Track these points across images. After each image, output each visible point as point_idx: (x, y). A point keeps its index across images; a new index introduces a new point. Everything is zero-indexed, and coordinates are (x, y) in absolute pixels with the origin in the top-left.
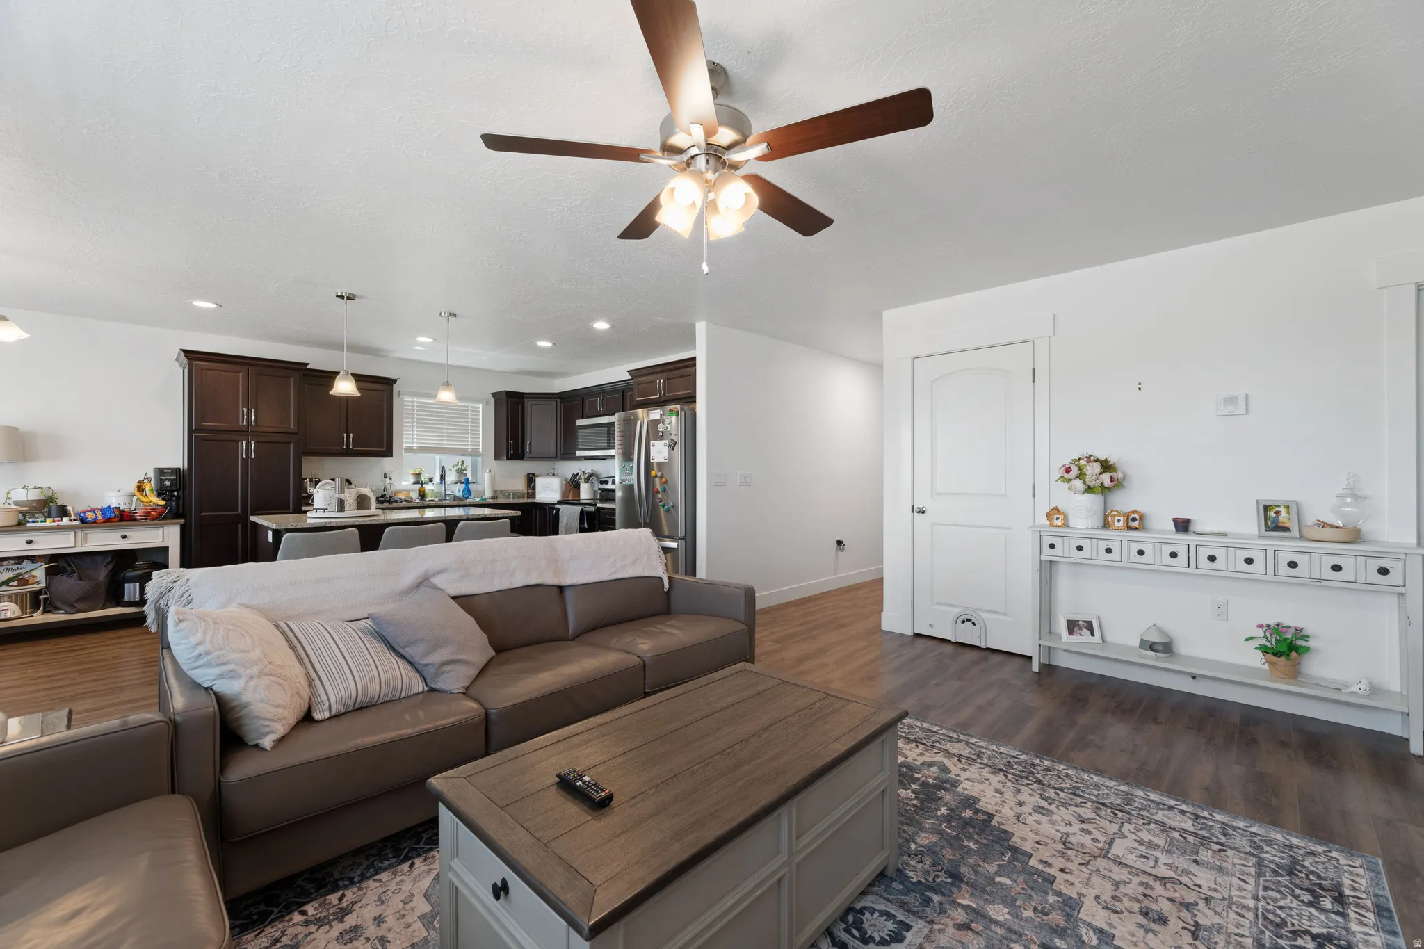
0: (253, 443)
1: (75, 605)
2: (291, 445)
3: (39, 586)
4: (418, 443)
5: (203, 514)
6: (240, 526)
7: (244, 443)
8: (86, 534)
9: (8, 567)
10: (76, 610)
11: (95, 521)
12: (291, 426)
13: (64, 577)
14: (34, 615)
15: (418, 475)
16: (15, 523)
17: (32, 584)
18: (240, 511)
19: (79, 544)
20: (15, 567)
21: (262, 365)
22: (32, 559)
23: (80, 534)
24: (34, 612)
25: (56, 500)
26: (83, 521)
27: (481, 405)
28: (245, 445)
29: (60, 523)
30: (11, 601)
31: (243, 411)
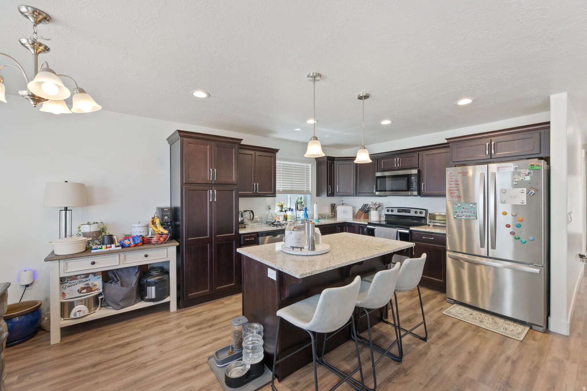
0: (215, 191)
1: (120, 304)
2: (234, 192)
3: (98, 291)
4: (282, 188)
5: (189, 239)
6: (209, 245)
7: (211, 191)
8: (125, 255)
9: (81, 280)
10: (120, 307)
11: (129, 246)
12: (234, 180)
13: (113, 284)
14: (96, 311)
15: (282, 206)
16: (84, 249)
17: (94, 291)
18: (208, 237)
19: (121, 263)
20: (85, 280)
21: (219, 141)
22: (95, 274)
23: (122, 255)
24: (96, 309)
25: (106, 231)
26: (123, 246)
27: (310, 165)
28: (211, 193)
29: (110, 249)
30: (82, 304)
31: (210, 170)
